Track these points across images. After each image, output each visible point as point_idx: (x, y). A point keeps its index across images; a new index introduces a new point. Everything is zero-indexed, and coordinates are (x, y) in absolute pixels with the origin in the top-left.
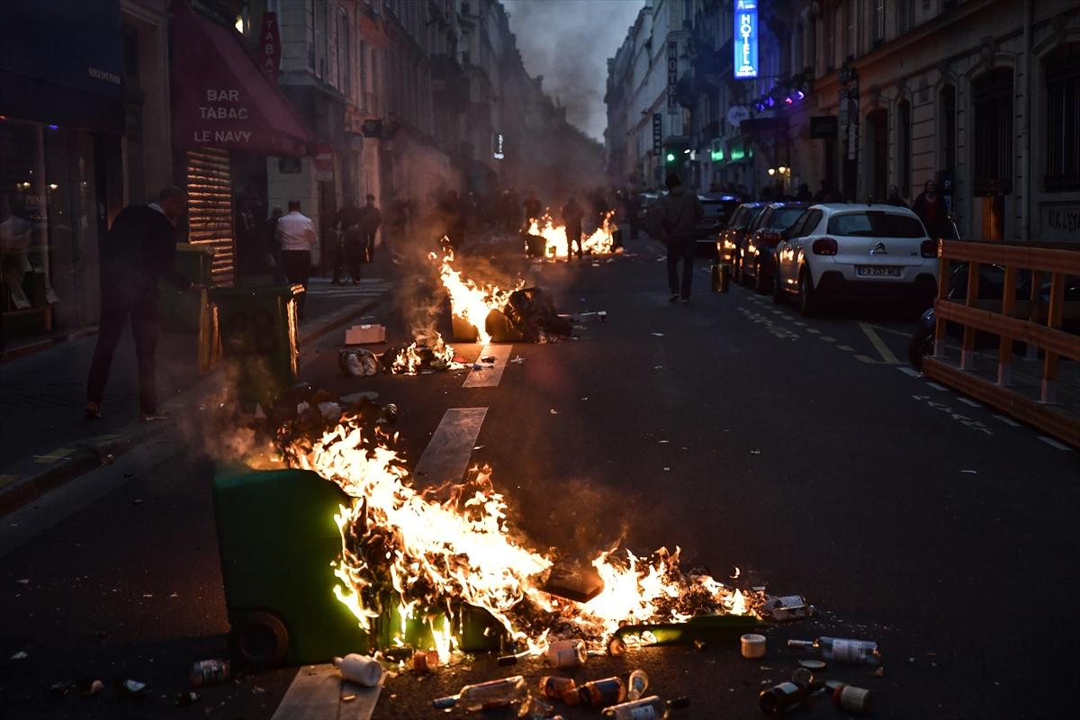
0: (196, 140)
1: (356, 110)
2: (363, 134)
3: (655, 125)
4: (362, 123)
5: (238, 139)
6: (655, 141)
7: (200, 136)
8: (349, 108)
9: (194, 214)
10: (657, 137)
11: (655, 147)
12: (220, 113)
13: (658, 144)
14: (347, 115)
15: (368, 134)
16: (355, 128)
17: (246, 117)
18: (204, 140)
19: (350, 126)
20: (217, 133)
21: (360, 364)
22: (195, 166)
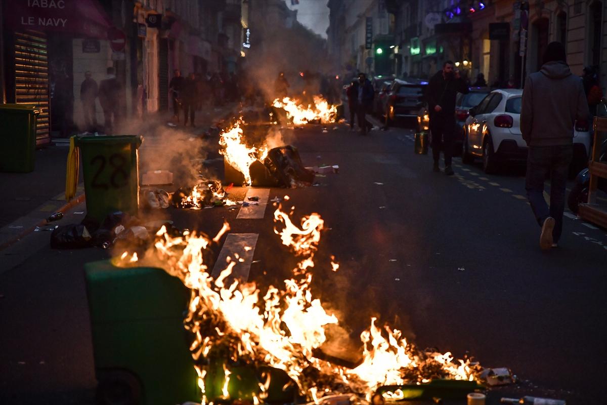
0: (23, 23)
1: (142, 6)
2: (146, 24)
3: (367, 26)
4: (146, 16)
5: (56, 25)
6: (367, 38)
7: (26, 21)
8: (137, 4)
9: (20, 82)
10: (369, 35)
11: (367, 43)
12: (42, 3)
13: (369, 41)
14: (135, 9)
15: (151, 25)
16: (141, 20)
17: (63, 7)
18: (29, 24)
19: (137, 19)
20: (40, 20)
21: (157, 200)
22: (21, 44)
